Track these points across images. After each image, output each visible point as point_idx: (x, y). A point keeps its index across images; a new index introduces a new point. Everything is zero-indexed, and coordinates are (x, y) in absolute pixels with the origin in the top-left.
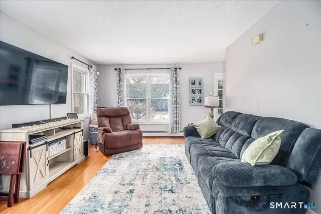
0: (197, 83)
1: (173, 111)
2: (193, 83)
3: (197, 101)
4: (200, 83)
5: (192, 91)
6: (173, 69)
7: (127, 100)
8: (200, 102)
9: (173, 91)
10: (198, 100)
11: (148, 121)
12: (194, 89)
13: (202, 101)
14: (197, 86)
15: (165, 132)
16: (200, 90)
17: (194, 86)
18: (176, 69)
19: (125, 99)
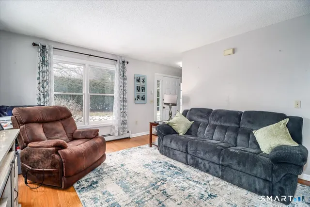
0: (141, 80)
1: (121, 109)
2: (138, 81)
3: (141, 99)
4: (144, 81)
5: (137, 89)
6: (121, 62)
7: (55, 95)
8: (144, 100)
9: (121, 86)
10: (142, 97)
11: (86, 124)
12: (139, 86)
13: (145, 99)
14: (141, 84)
15: (109, 135)
16: (144, 88)
17: (139, 83)
18: (124, 62)
19: (53, 93)
